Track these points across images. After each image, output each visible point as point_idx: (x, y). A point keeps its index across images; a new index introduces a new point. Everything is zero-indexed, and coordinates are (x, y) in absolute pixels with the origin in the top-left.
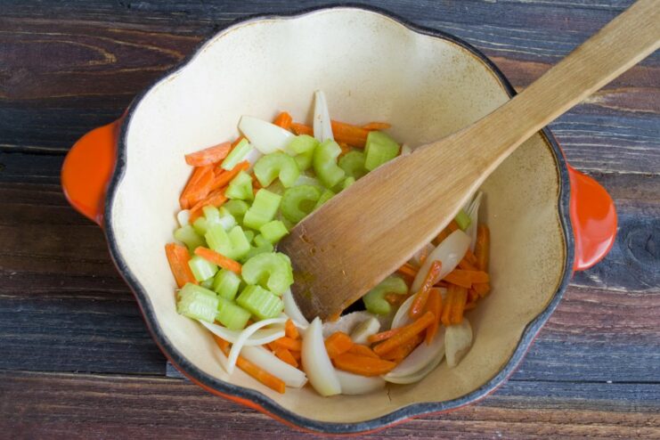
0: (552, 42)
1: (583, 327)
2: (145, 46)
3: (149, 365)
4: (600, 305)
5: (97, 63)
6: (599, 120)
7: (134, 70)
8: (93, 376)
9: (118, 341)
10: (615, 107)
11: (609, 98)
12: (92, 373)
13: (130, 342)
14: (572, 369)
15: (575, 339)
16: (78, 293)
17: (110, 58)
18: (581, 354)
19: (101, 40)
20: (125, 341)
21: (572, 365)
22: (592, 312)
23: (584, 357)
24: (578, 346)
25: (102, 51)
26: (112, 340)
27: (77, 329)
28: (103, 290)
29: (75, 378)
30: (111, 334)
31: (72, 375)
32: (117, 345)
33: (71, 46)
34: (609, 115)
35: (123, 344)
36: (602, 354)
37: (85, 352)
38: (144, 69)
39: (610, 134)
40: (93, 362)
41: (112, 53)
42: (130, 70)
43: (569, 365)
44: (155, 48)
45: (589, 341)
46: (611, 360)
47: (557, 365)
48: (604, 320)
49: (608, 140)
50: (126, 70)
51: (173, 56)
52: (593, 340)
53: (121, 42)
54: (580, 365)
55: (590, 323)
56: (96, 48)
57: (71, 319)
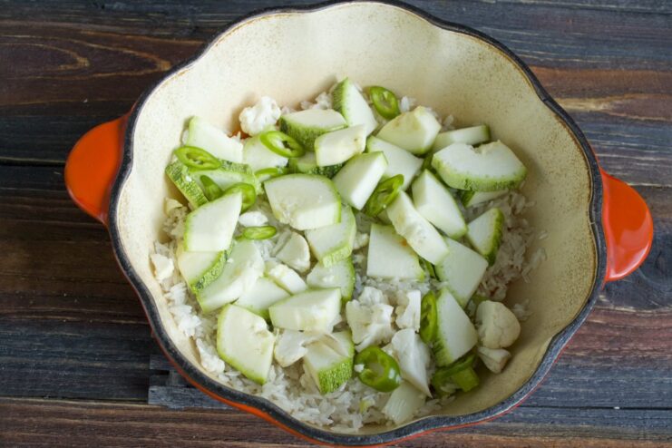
0: (555, 46)
1: (588, 349)
2: (120, 49)
3: (124, 390)
4: (606, 326)
5: (69, 67)
6: (605, 128)
7: (108, 75)
8: (64, 401)
9: (91, 365)
10: (623, 115)
11: (615, 105)
12: (63, 398)
13: (104, 365)
14: (576, 394)
15: (580, 362)
16: (50, 313)
17: (83, 62)
18: (586, 378)
19: (71, 43)
20: (99, 364)
21: (577, 390)
22: (598, 333)
23: (589, 381)
24: (583, 369)
25: (74, 54)
26: (85, 364)
27: (47, 352)
28: (75, 310)
29: (45, 404)
30: (84, 356)
31: (42, 400)
32: (90, 369)
33: (41, 49)
34: (616, 123)
35: (97, 368)
36: (609, 378)
37: (55, 376)
38: (119, 74)
39: (618, 143)
40: (65, 387)
41: (84, 56)
42: (104, 75)
43: (574, 390)
44: (131, 52)
45: (594, 365)
46: (619, 385)
47: (561, 389)
48: (611, 342)
49: (615, 150)
50: (100, 75)
51: (150, 61)
52: (599, 363)
53: (94, 46)
54: (585, 390)
55: (597, 345)
56: (68, 52)
57: (41, 341)
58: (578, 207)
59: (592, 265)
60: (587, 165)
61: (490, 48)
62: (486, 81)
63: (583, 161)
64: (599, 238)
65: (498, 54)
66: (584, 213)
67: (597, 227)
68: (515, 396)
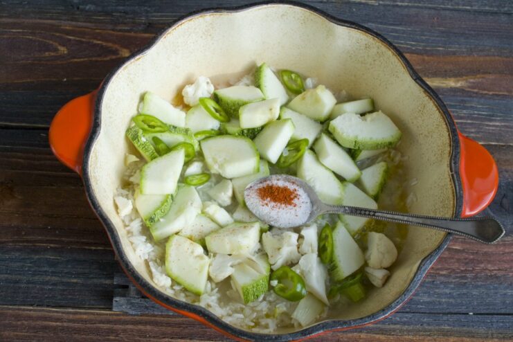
0: (424, 38)
1: (449, 269)
2: (91, 41)
3: (95, 300)
4: (463, 251)
5: (52, 54)
6: (462, 100)
7: (82, 60)
8: (48, 309)
9: (69, 281)
10: (476, 90)
11: (470, 83)
12: (48, 306)
13: (79, 281)
14: (440, 303)
15: (442, 279)
16: (37, 242)
17: (63, 50)
18: (448, 291)
19: (54, 35)
20: (75, 281)
21: (441, 300)
22: (456, 257)
23: (450, 293)
24: (446, 284)
25: (56, 44)
26: (65, 280)
27: (35, 271)
28: (57, 239)
29: (34, 310)
30: (63, 274)
31: (31, 308)
32: (68, 284)
33: (31, 40)
34: (470, 96)
35: (74, 283)
36: (465, 291)
37: (42, 289)
38: (90, 59)
39: (472, 112)
40: (49, 298)
41: (64, 46)
42: (79, 60)
43: (438, 300)
44: (99, 42)
45: (454, 281)
46: (472, 296)
47: (428, 300)
48: (467, 263)
49: (470, 117)
50: (76, 60)
51: (114, 49)
52: (457, 280)
53: (71, 38)
54: (447, 300)
55: (456, 266)
56: (51, 42)
57: (31, 263)
58: (441, 161)
59: (452, 205)
60: (448, 129)
61: (374, 39)
62: (371, 64)
63: (445, 126)
64: (457, 184)
65: (380, 44)
66: (446, 165)
67: (455, 176)
68: (393, 305)
